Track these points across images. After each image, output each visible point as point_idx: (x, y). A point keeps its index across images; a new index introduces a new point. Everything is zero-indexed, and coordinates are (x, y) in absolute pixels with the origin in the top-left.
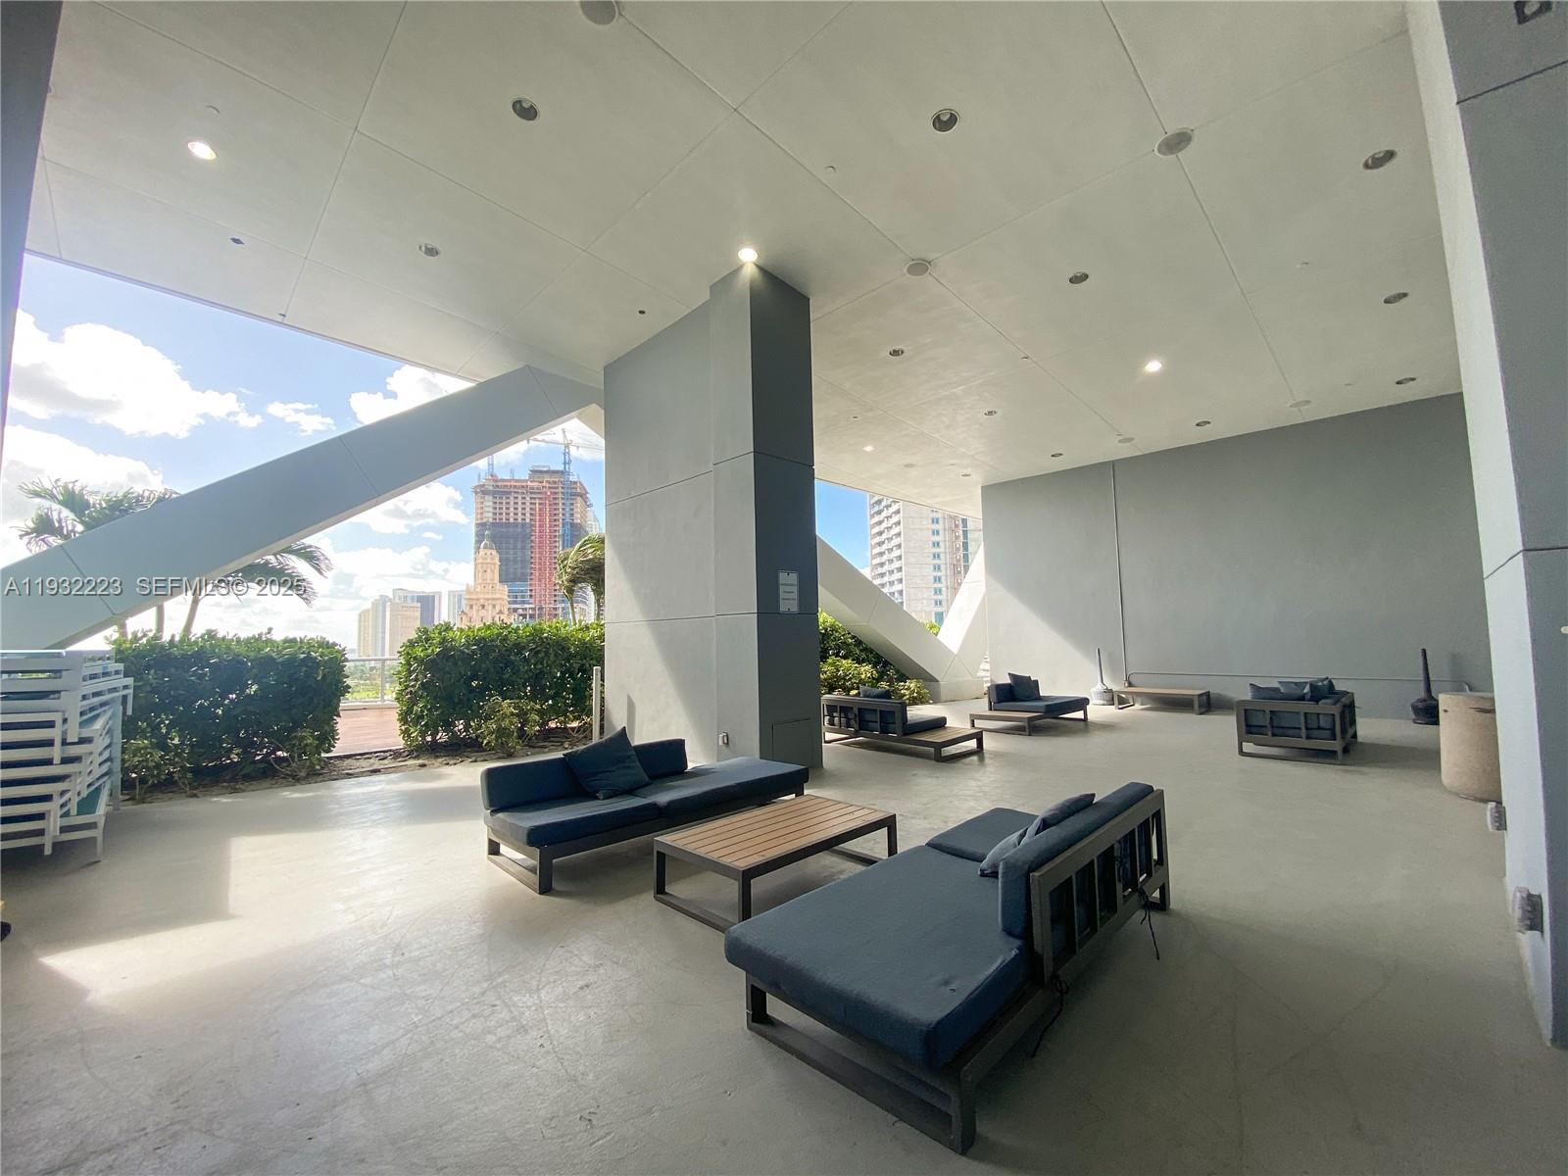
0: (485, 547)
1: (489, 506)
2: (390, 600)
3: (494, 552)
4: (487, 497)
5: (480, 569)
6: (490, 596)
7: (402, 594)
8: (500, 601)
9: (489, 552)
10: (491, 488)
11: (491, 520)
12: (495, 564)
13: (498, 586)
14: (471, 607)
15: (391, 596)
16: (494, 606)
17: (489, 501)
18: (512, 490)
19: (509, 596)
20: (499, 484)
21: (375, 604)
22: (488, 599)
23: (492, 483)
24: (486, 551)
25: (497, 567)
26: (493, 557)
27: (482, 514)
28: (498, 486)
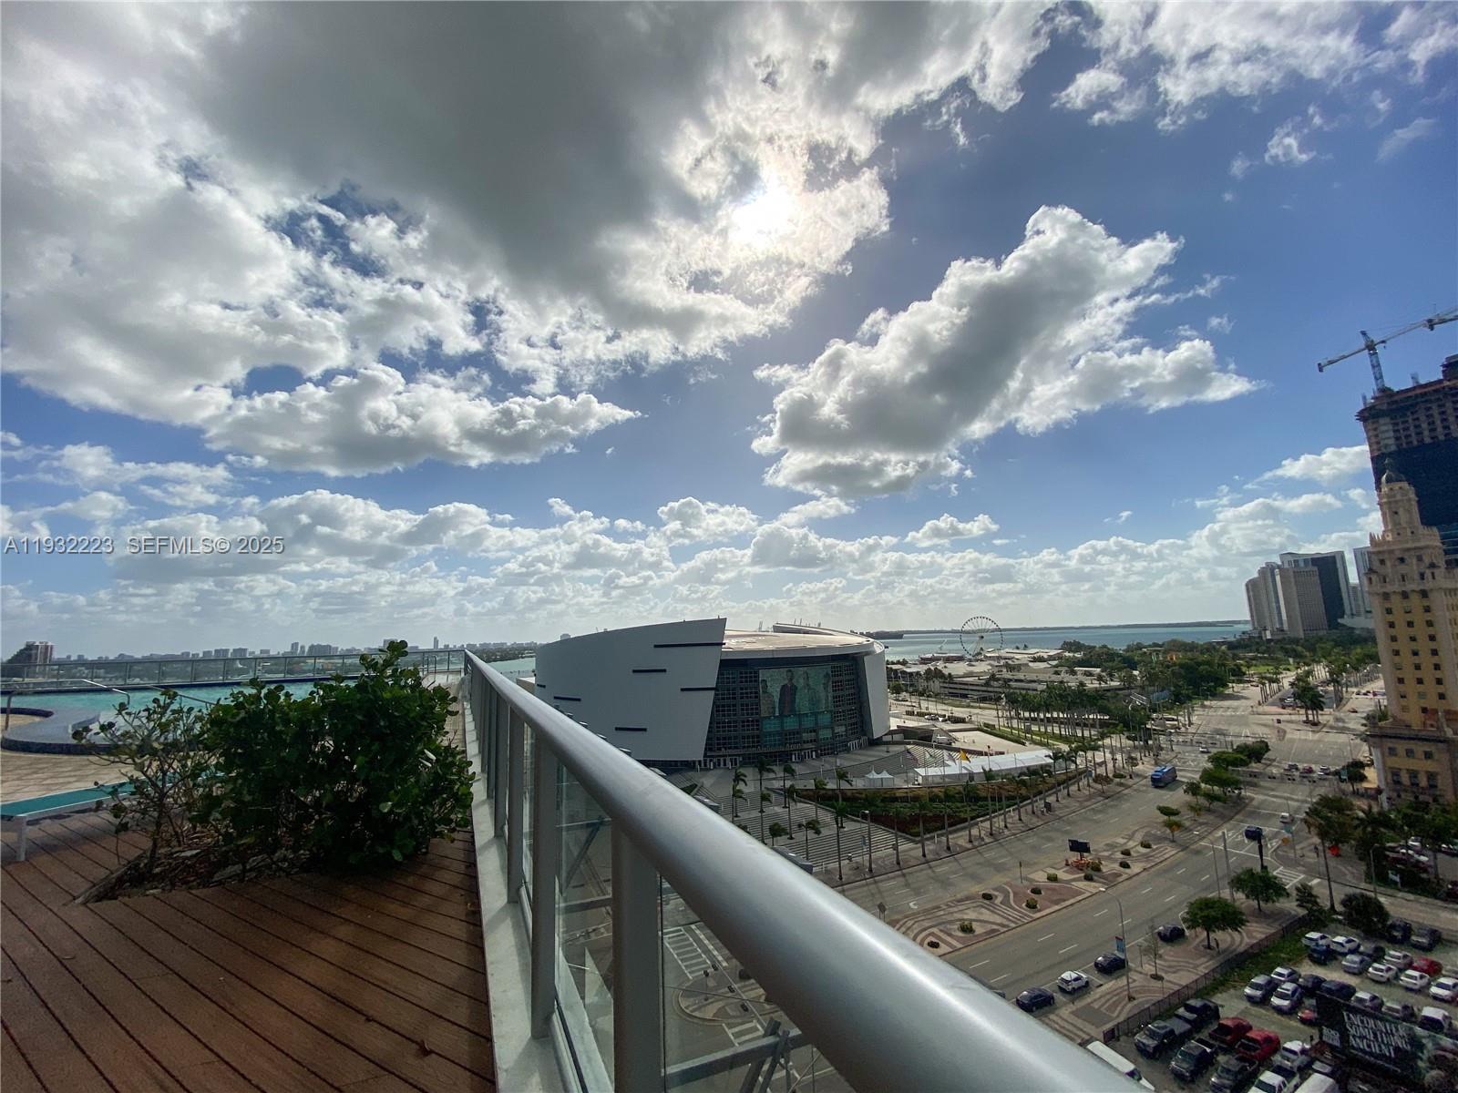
0: (1388, 481)
1: (1387, 431)
2: (1279, 567)
3: (1405, 485)
4: (1382, 421)
5: (1390, 510)
6: (1410, 545)
7: (1290, 558)
8: (1430, 551)
9: (1397, 486)
10: (1385, 407)
11: (1393, 448)
12: (1409, 500)
13: (1422, 530)
14: (1382, 562)
15: (1280, 563)
16: (1420, 559)
17: (1385, 426)
18: (1419, 400)
19: (1443, 543)
20: (1396, 398)
21: (1262, 572)
22: (1408, 550)
23: (1386, 400)
24: (1392, 485)
25: (1414, 503)
26: (1407, 491)
27: (1378, 443)
28: (1396, 402)
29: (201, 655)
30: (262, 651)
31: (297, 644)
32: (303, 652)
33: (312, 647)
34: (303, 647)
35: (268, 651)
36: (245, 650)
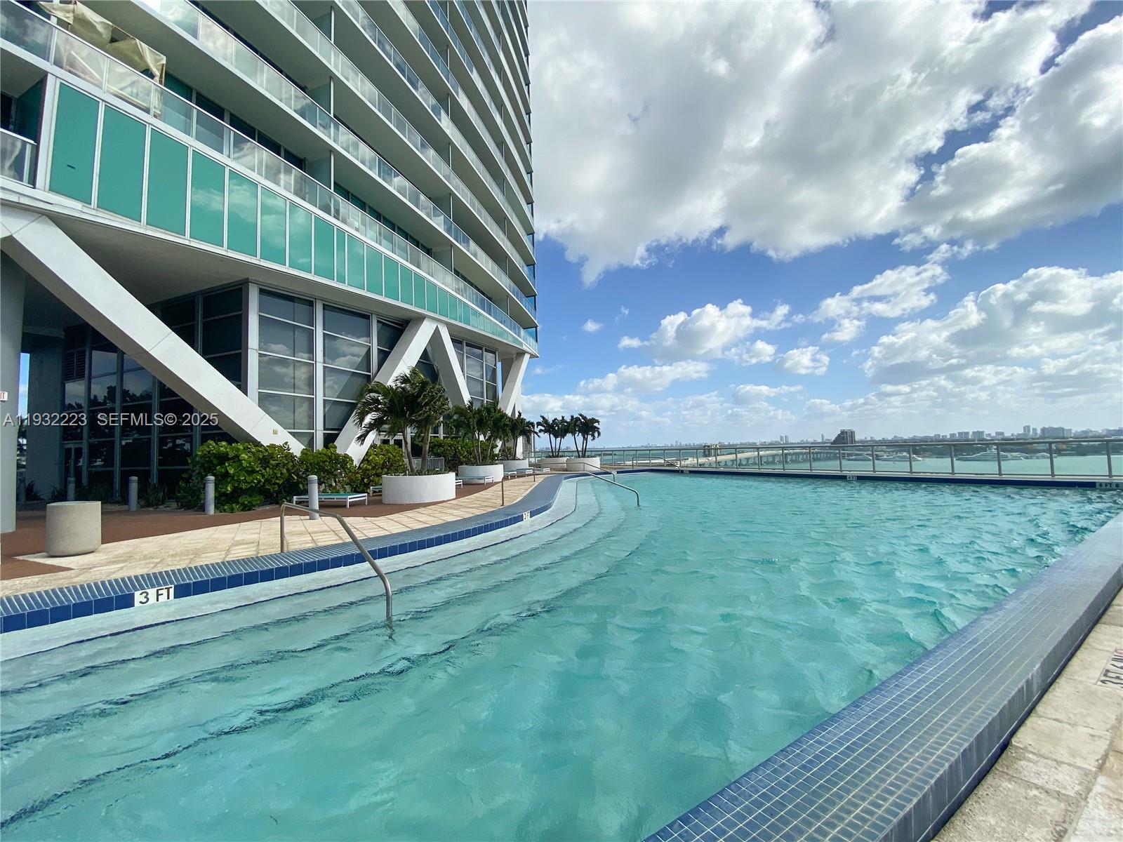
29: (949, 437)
30: (998, 433)
31: (1029, 427)
32: (1036, 434)
33: (1043, 430)
34: (1035, 430)
35: (1002, 433)
36: (982, 433)
